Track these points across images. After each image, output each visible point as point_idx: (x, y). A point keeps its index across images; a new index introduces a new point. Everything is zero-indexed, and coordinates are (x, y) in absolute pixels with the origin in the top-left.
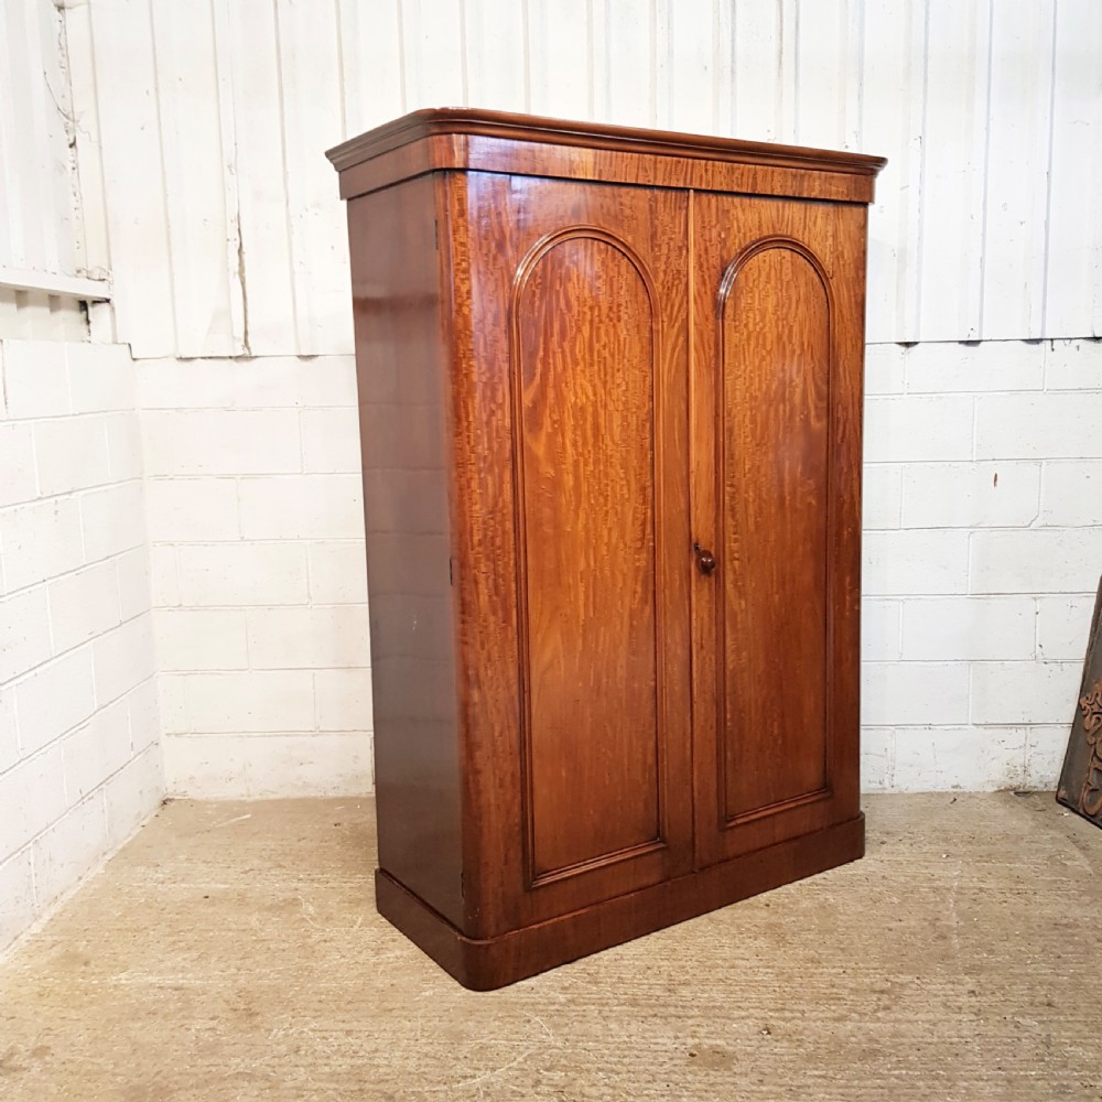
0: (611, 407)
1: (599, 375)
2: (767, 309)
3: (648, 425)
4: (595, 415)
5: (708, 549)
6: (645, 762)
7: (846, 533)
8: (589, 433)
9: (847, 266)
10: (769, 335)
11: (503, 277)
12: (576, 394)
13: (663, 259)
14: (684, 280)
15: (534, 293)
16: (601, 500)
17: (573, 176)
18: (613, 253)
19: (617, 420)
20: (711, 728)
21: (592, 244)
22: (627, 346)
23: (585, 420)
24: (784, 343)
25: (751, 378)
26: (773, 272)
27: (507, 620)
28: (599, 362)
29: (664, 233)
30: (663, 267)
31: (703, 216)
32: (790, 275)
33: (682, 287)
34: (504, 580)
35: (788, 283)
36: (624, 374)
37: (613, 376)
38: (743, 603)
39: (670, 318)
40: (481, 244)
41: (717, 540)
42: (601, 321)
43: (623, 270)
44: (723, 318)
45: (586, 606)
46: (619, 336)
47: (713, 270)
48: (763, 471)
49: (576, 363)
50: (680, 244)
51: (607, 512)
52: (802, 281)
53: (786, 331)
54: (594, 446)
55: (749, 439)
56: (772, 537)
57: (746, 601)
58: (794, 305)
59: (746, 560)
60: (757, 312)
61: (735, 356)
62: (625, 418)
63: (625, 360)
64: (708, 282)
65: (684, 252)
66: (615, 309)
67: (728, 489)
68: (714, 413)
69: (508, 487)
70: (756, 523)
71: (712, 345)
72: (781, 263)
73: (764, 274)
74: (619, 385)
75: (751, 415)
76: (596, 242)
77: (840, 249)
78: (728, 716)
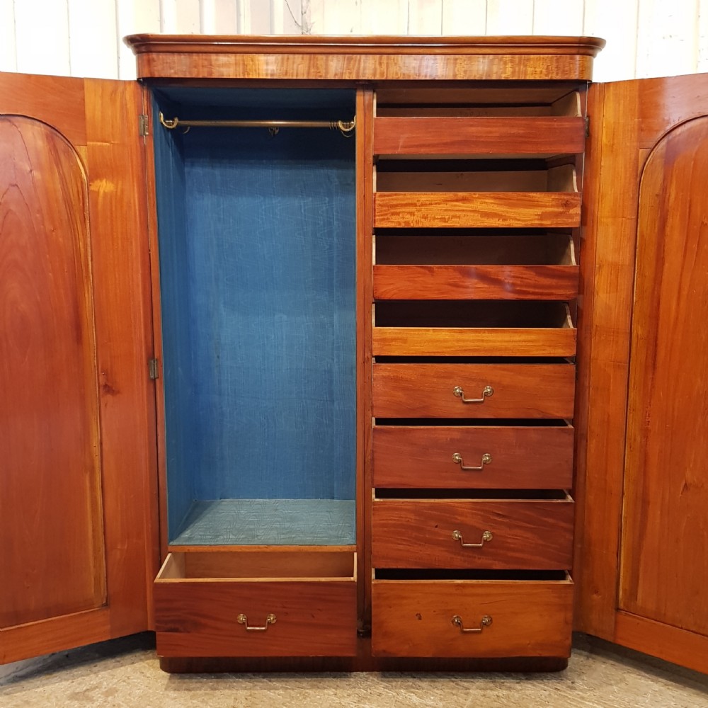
17: (246, 77)
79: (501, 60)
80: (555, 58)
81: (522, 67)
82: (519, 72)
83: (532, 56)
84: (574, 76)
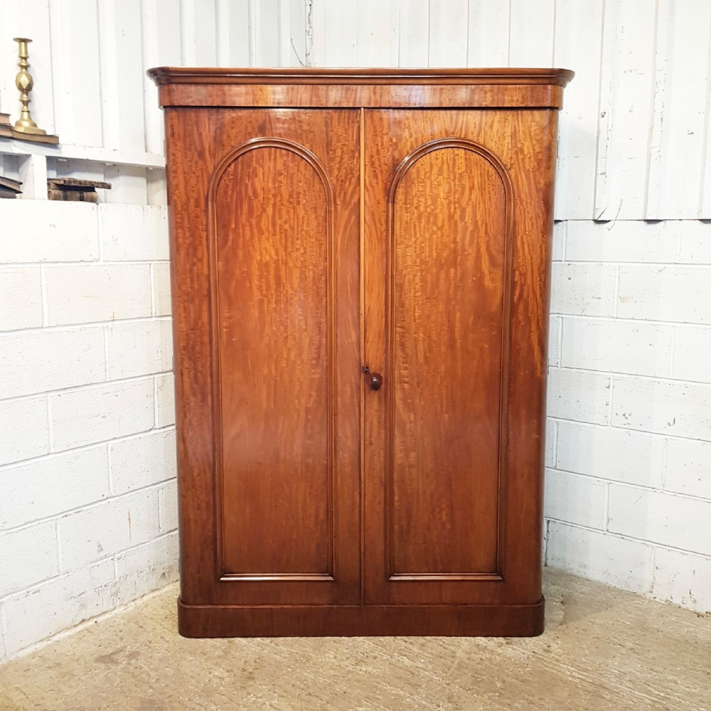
0: (291, 264)
1: (281, 242)
2: (438, 196)
3: (323, 278)
4: (277, 269)
5: (378, 372)
6: (317, 517)
7: (522, 374)
8: (272, 281)
9: (527, 160)
10: (440, 216)
11: (203, 175)
12: (261, 254)
13: (338, 159)
14: (356, 175)
15: (227, 185)
16: (282, 328)
17: (256, 105)
18: (293, 157)
19: (296, 273)
20: (379, 503)
21: (275, 152)
22: (305, 222)
23: (268, 272)
24: (456, 222)
25: (422, 247)
26: (445, 166)
27: (204, 400)
28: (281, 233)
29: (338, 141)
30: (337, 166)
31: (375, 127)
32: (463, 169)
33: (354, 180)
34: (202, 375)
35: (461, 175)
36: (302, 241)
37: (293, 243)
38: (412, 416)
39: (344, 201)
40: (186, 154)
41: (386, 365)
42: (282, 205)
43: (302, 169)
44: (393, 202)
45: (268, 399)
46: (298, 215)
47: (384, 167)
48: (433, 317)
49: (261, 233)
50: (352, 149)
51: (286, 338)
52: (476, 172)
53: (458, 212)
54: (276, 291)
55: (419, 294)
56: (442, 369)
57: (415, 415)
58: (467, 192)
59: (416, 384)
60: (428, 197)
61: (406, 230)
62: (303, 273)
63: (304, 232)
64: (379, 175)
65: (357, 154)
66: (295, 196)
67: (398, 329)
68: (385, 273)
69: (205, 314)
70: (426, 357)
71: (384, 223)
72: (454, 160)
73: (435, 170)
74: (297, 249)
75: (422, 275)
76: (278, 150)
77: (519, 146)
78: (396, 498)
79: (482, 89)
80: (530, 88)
81: (500, 95)
82: (498, 100)
83: (510, 86)
84: (547, 104)
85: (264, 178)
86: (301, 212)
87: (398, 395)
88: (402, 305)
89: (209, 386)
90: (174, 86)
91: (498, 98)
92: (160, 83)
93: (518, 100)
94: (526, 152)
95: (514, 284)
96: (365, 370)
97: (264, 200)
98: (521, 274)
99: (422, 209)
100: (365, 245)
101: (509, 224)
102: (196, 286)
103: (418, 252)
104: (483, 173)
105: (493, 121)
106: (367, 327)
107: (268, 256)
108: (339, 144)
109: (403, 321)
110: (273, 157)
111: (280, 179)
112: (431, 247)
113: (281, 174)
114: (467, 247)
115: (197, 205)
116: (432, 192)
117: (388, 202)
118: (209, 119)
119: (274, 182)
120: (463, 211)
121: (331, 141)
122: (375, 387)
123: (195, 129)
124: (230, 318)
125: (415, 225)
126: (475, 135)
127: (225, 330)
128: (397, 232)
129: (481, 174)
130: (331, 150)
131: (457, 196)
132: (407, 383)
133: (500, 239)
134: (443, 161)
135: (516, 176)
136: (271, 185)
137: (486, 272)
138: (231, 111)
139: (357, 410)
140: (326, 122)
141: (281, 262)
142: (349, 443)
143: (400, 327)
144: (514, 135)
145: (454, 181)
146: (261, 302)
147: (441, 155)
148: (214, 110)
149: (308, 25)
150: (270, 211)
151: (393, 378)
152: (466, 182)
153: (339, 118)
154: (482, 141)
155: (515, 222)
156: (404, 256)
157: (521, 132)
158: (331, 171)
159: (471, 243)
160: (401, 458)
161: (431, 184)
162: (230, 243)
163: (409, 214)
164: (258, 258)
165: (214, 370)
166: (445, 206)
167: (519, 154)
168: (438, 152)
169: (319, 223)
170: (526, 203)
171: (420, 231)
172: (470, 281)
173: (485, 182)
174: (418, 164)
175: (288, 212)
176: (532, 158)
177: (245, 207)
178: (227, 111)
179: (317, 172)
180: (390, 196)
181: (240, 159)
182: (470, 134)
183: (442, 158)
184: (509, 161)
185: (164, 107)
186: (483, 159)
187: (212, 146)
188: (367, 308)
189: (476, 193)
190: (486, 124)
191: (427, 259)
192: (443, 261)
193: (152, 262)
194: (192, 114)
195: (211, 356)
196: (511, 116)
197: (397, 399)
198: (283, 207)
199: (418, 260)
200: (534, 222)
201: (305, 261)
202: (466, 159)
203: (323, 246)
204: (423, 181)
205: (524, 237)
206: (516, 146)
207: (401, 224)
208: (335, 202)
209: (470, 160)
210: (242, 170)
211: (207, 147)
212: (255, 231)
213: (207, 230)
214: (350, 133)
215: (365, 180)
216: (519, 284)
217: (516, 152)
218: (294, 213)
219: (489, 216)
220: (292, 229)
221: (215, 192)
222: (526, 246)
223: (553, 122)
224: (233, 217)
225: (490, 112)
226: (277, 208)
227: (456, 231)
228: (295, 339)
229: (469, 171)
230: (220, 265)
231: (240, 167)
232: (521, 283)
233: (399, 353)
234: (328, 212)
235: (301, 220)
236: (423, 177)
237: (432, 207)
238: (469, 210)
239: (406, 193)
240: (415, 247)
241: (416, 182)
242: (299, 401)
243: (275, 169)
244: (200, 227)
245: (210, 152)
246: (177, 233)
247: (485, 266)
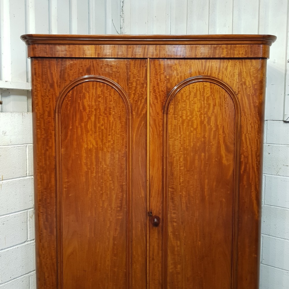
0: (105, 150)
1: (99, 137)
2: (194, 110)
3: (125, 159)
4: (97, 153)
5: (158, 215)
7: (246, 217)
8: (94, 160)
9: (248, 89)
10: (195, 121)
11: (53, 98)
12: (88, 145)
13: (134, 88)
14: (145, 98)
15: (67, 104)
16: (99, 189)
17: (85, 57)
18: (107, 87)
19: (108, 155)
21: (96, 84)
22: (114, 125)
23: (92, 155)
24: (205, 125)
25: (184, 140)
26: (198, 92)
27: (51, 232)
28: (99, 131)
29: (134, 77)
30: (133, 92)
31: (156, 69)
32: (209, 94)
33: (143, 101)
34: (51, 216)
35: (208, 97)
36: (112, 136)
37: (106, 137)
38: (179, 242)
39: (137, 113)
40: (43, 85)
41: (163, 211)
42: (100, 115)
43: (112, 94)
44: (167, 114)
45: (90, 231)
46: (110, 121)
47: (161, 93)
49: (87, 131)
50: (142, 82)
51: (102, 194)
52: (217, 96)
53: (206, 119)
54: (96, 166)
55: (182, 168)
56: (197, 214)
57: (180, 242)
58: (211, 108)
59: (181, 223)
60: (188, 111)
61: (174, 130)
62: (112, 155)
63: (113, 131)
64: (159, 98)
65: (145, 85)
66: (108, 110)
67: (170, 189)
68: (162, 156)
69: (53, 180)
70: (187, 206)
71: (161, 125)
72: (204, 89)
73: (192, 94)
74: (109, 141)
75: (184, 157)
76: (98, 83)
77: (243, 80)
79: (220, 47)
80: (250, 46)
81: (232, 51)
82: (230, 53)
83: (237, 45)
84: (261, 56)
85: (89, 99)
86: (112, 119)
87: (170, 229)
88: (172, 174)
89: (55, 223)
90: (36, 46)
91: (231, 52)
92: (28, 43)
93: (242, 53)
94: (247, 84)
95: (241, 163)
96: (149, 214)
97: (89, 113)
98: (245, 157)
99: (184, 117)
100: (150, 139)
101: (237, 127)
102: (48, 163)
103: (182, 143)
104: (221, 97)
105: (227, 66)
106: (151, 188)
107: (91, 146)
108: (135, 80)
109: (173, 184)
110: (95, 87)
111: (99, 100)
112: (190, 140)
113: (100, 97)
114: (212, 140)
115: (49, 115)
116: (190, 108)
117: (164, 113)
118: (57, 65)
119: (95, 102)
120: (209, 119)
121: (130, 77)
122: (156, 225)
123: (49, 70)
124: (68, 182)
125: (180, 127)
126: (217, 74)
127: (65, 189)
128: (169, 131)
129: (220, 97)
130: (130, 83)
131: (206, 110)
132: (175, 222)
133: (232, 136)
134: (197, 90)
135: (242, 98)
136: (93, 103)
137: (224, 155)
138: (70, 60)
139: (145, 239)
140: (127, 66)
141: (99, 149)
142: (140, 259)
143: (171, 188)
144: (240, 74)
145: (204, 101)
146: (87, 173)
147: (196, 86)
148: (60, 60)
149: (122, 13)
150: (93, 118)
151: (167, 218)
152: (211, 102)
153: (135, 64)
154: (220, 78)
155: (241, 125)
156: (174, 145)
157: (244, 72)
158: (129, 95)
159: (214, 138)
160: (172, 268)
161: (190, 103)
162: (68, 138)
163: (176, 121)
164: (86, 146)
165: (58, 214)
166: (198, 116)
167: (243, 85)
168: (194, 84)
169: (122, 126)
170: (248, 114)
171: (183, 131)
172: (214, 160)
173: (223, 102)
174: (182, 91)
175: (104, 119)
176: (252, 88)
177: (78, 116)
178: (67, 60)
179: (121, 95)
180: (165, 109)
181: (75, 88)
182: (213, 73)
183: (197, 88)
184: (237, 89)
185: (31, 58)
186: (221, 88)
187: (58, 80)
188: (151, 176)
189: (217, 108)
190: (223, 67)
191: (188, 147)
192: (197, 149)
193: (28, 145)
194: (47, 62)
195: (56, 205)
196: (238, 63)
197: (169, 232)
198: (100, 116)
199: (182, 148)
200: (253, 125)
201: (113, 148)
202: (211, 88)
203: (125, 139)
204: (185, 101)
205: (247, 134)
206: (241, 81)
207: (171, 127)
208: (132, 113)
209: (213, 89)
210: (76, 95)
211: (55, 81)
212: (84, 130)
213: (55, 130)
214: (141, 73)
215: (150, 100)
216: (244, 163)
217: (242, 84)
218: (107, 120)
219: (225, 122)
220: (106, 129)
221: (60, 107)
222: (248, 140)
223: (263, 66)
224: (71, 122)
225: (225, 61)
226: (97, 117)
227: (205, 131)
228: (107, 195)
229: (212, 96)
230: (63, 150)
231: (75, 93)
232: (245, 162)
233: (170, 204)
234: (127, 119)
235: (111, 124)
236: (185, 99)
237: (190, 116)
238: (213, 119)
239: (175, 107)
240: (180, 140)
241: (180, 101)
242: (109, 233)
243: (96, 94)
244: (51, 128)
245: (57, 83)
246: (37, 132)
247: (223, 152)
